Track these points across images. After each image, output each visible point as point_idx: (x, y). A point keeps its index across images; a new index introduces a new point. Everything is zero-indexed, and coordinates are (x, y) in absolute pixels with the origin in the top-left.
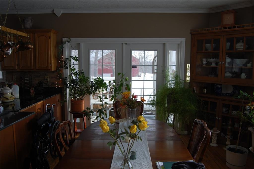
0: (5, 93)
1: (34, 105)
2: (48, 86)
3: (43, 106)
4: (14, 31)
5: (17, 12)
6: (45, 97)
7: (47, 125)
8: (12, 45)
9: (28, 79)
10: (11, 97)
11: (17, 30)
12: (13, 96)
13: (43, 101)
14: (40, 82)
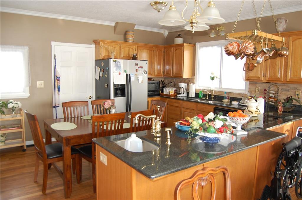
0: (250, 106)
1: (283, 125)
2: (298, 104)
3: (293, 128)
4: (269, 36)
5: (273, 13)
6: (295, 118)
7: (297, 154)
8: (266, 52)
9: (274, 92)
10: (256, 111)
11: (273, 34)
12: (258, 111)
13: (293, 122)
14: (289, 97)
